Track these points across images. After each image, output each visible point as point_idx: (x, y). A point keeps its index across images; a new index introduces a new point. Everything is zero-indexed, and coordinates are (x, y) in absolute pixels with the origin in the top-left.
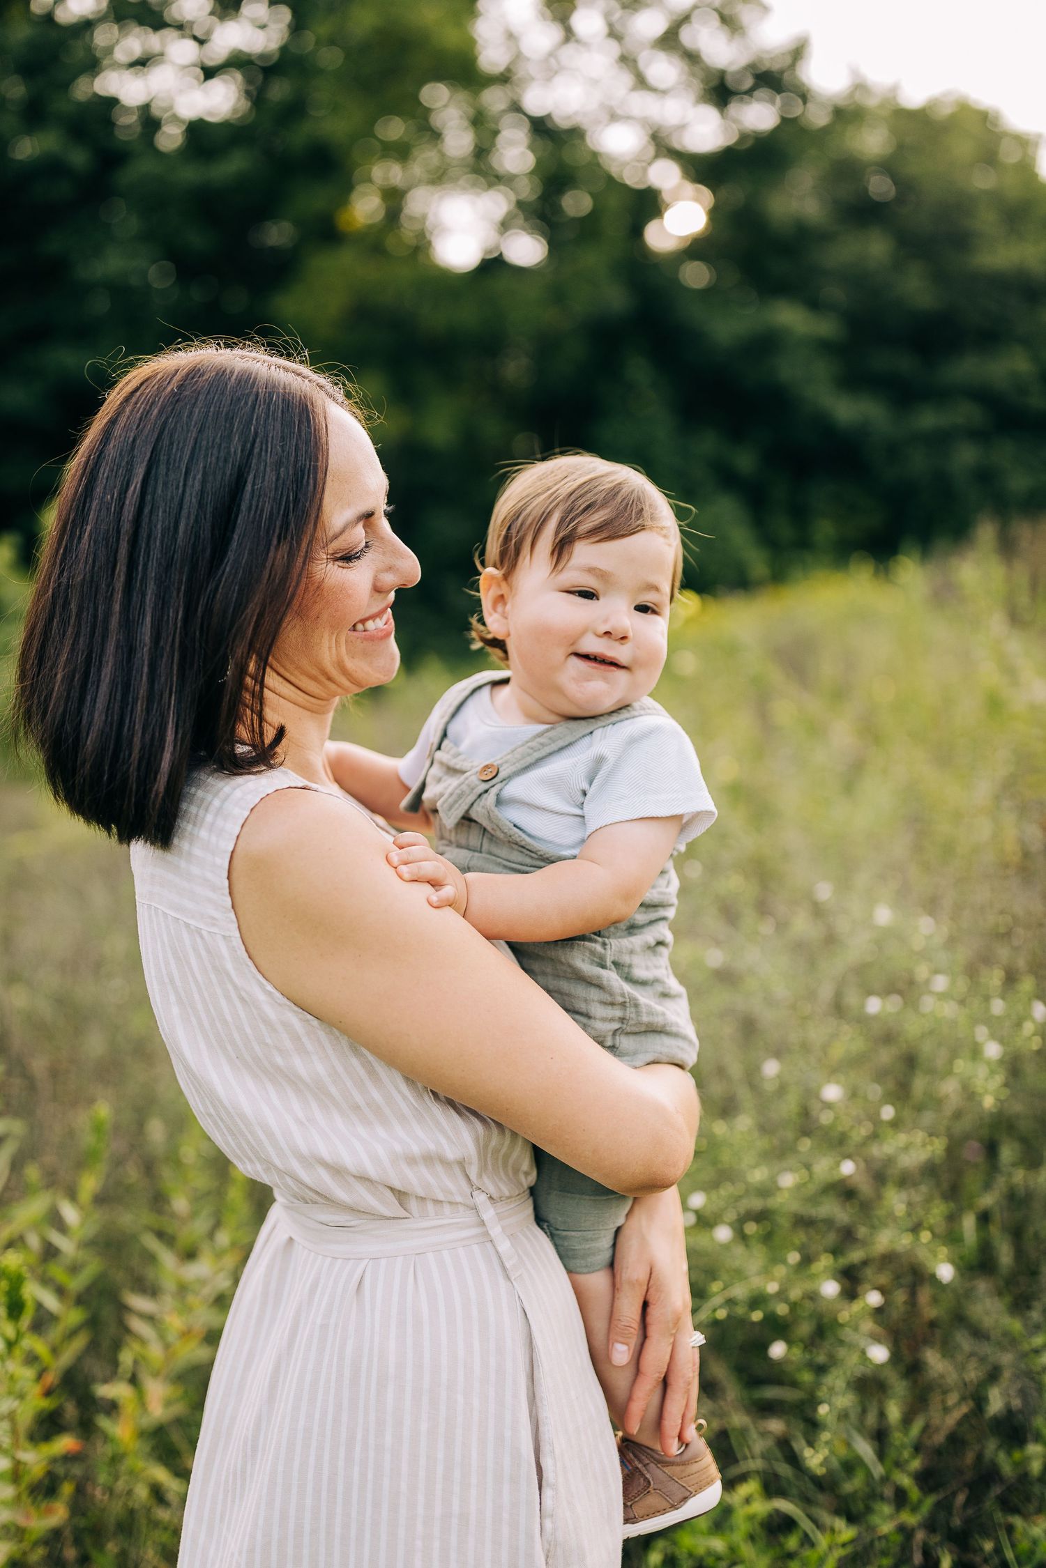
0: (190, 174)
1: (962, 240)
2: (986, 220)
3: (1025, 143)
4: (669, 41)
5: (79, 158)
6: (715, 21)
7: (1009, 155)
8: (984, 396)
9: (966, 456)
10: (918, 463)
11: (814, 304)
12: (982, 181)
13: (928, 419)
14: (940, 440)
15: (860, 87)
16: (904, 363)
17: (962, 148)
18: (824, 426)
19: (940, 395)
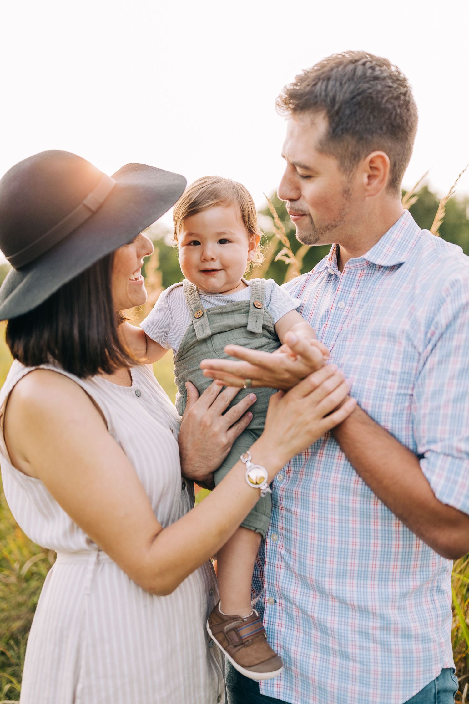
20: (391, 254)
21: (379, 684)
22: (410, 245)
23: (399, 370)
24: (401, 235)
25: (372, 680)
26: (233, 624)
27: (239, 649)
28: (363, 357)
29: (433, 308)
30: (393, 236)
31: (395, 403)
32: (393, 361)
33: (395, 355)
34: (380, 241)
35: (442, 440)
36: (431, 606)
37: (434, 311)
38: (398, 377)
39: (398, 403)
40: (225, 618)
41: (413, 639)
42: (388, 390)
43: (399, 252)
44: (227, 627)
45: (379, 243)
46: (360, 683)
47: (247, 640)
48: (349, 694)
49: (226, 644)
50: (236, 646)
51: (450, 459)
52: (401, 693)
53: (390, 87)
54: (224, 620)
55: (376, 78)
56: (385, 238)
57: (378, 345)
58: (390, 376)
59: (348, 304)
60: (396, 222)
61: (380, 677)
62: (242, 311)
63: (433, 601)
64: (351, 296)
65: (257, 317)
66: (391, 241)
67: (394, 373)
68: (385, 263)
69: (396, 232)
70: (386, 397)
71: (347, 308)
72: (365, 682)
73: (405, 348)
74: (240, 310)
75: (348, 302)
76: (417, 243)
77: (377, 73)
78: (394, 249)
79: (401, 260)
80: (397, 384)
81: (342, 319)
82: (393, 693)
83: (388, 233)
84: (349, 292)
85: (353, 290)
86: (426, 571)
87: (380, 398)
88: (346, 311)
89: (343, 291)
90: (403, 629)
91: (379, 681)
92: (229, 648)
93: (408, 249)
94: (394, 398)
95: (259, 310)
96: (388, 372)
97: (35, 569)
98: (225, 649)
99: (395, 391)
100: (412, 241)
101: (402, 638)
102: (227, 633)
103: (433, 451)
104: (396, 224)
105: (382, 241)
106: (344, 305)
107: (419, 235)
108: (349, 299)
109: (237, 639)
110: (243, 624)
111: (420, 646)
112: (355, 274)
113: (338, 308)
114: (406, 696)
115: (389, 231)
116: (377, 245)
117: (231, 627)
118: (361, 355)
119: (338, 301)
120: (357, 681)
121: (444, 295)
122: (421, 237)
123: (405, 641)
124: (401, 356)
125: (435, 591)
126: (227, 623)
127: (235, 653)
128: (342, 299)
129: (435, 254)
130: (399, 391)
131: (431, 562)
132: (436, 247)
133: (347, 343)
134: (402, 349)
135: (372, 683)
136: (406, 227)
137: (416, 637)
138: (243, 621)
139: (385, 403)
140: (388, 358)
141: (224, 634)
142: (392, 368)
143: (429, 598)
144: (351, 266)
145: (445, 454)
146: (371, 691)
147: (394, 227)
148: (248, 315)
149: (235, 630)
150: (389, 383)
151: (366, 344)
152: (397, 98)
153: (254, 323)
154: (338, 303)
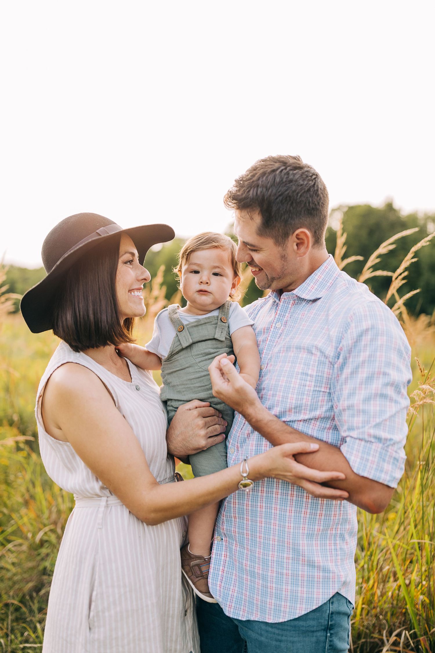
20: (313, 290)
21: (289, 599)
22: (328, 284)
23: (315, 374)
24: (323, 277)
25: (284, 596)
26: (197, 562)
27: (200, 580)
28: (290, 364)
29: (342, 330)
30: (316, 277)
31: (312, 397)
32: (311, 367)
33: (312, 363)
34: (306, 281)
35: (358, 428)
36: (333, 547)
37: (342, 331)
38: (314, 379)
39: (314, 397)
40: (192, 556)
41: (316, 569)
42: (307, 388)
43: (320, 289)
44: (193, 563)
45: (305, 282)
46: (275, 598)
47: (206, 574)
48: (268, 606)
49: (190, 574)
50: (197, 577)
51: (363, 443)
52: (304, 606)
53: (302, 185)
54: (191, 557)
55: (291, 181)
56: (310, 278)
57: (300, 355)
58: (309, 378)
59: (283, 325)
60: (319, 267)
61: (289, 593)
62: (213, 323)
63: (335, 544)
64: (285, 319)
65: (222, 329)
66: (314, 281)
67: (311, 376)
68: (308, 297)
69: (319, 274)
70: (306, 393)
71: (282, 327)
72: (278, 597)
73: (319, 357)
74: (211, 322)
75: (283, 323)
76: (334, 282)
77: (291, 177)
78: (316, 287)
79: (318, 297)
80: (313, 384)
81: (278, 335)
82: (298, 606)
83: (313, 275)
84: (284, 316)
85: (287, 315)
86: (328, 520)
87: (302, 393)
88: (281, 329)
89: (280, 315)
90: (309, 561)
91: (289, 596)
92: (192, 577)
93: (326, 287)
94: (311, 393)
95: (224, 324)
96: (307, 374)
97: (46, 538)
98: (189, 577)
99: (312, 389)
100: (331, 281)
101: (308, 567)
102: (192, 567)
103: (352, 437)
104: (320, 268)
105: (307, 281)
106: (280, 326)
107: (337, 276)
108: (284, 321)
109: (199, 573)
110: (205, 562)
111: (321, 574)
112: (288, 303)
113: (276, 328)
114: (308, 609)
115: (314, 273)
116: (304, 284)
117: (195, 563)
118: (289, 363)
119: (276, 322)
120: (274, 596)
121: (349, 320)
122: (338, 277)
123: (310, 569)
124: (317, 364)
125: (338, 537)
126: (193, 560)
127: (197, 581)
128: (279, 321)
129: (347, 291)
130: (315, 389)
131: (333, 513)
132: (348, 286)
133: (281, 354)
134: (317, 359)
135: (284, 598)
136: (327, 270)
137: (319, 567)
138: (205, 560)
139: (305, 397)
140: (307, 365)
141: (190, 567)
142: (310, 372)
143: (333, 542)
144: (285, 297)
145: (360, 439)
146: (283, 603)
147: (318, 270)
148: (216, 327)
149: (199, 566)
150: (308, 383)
151: (292, 355)
152: (309, 190)
153: (220, 334)
154: (276, 324)
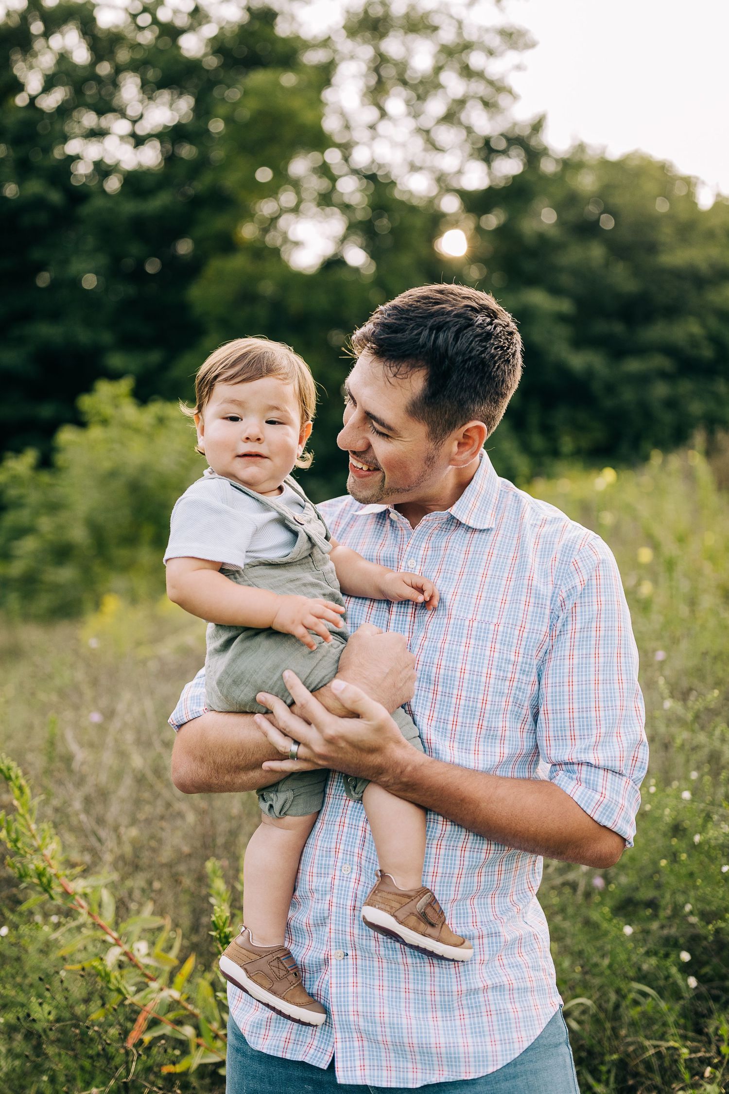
0: (130, 207)
1: (652, 248)
2: (666, 233)
3: (689, 183)
4: (450, 118)
5: (55, 197)
6: (480, 106)
7: (680, 191)
8: (669, 350)
9: (660, 390)
10: (628, 395)
11: (555, 291)
12: (661, 207)
13: (633, 365)
14: (643, 380)
15: (581, 148)
16: (618, 328)
17: (650, 187)
18: (563, 370)
19: (641, 351)
